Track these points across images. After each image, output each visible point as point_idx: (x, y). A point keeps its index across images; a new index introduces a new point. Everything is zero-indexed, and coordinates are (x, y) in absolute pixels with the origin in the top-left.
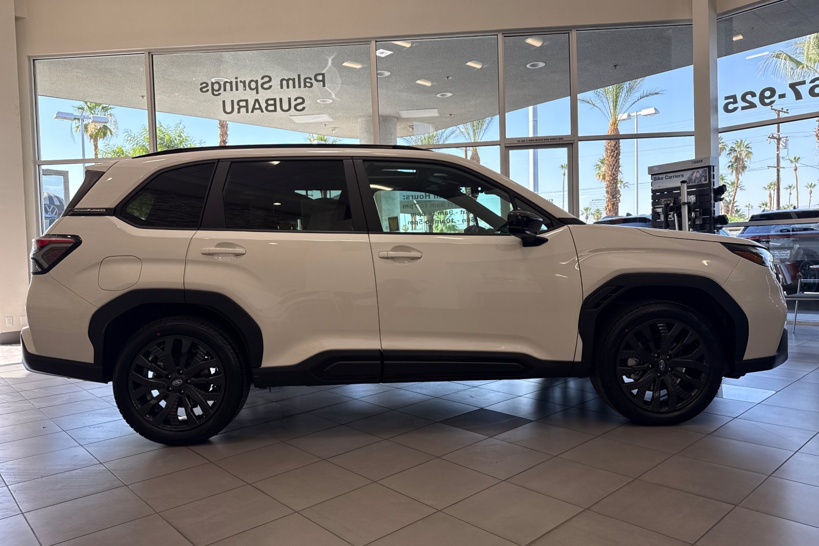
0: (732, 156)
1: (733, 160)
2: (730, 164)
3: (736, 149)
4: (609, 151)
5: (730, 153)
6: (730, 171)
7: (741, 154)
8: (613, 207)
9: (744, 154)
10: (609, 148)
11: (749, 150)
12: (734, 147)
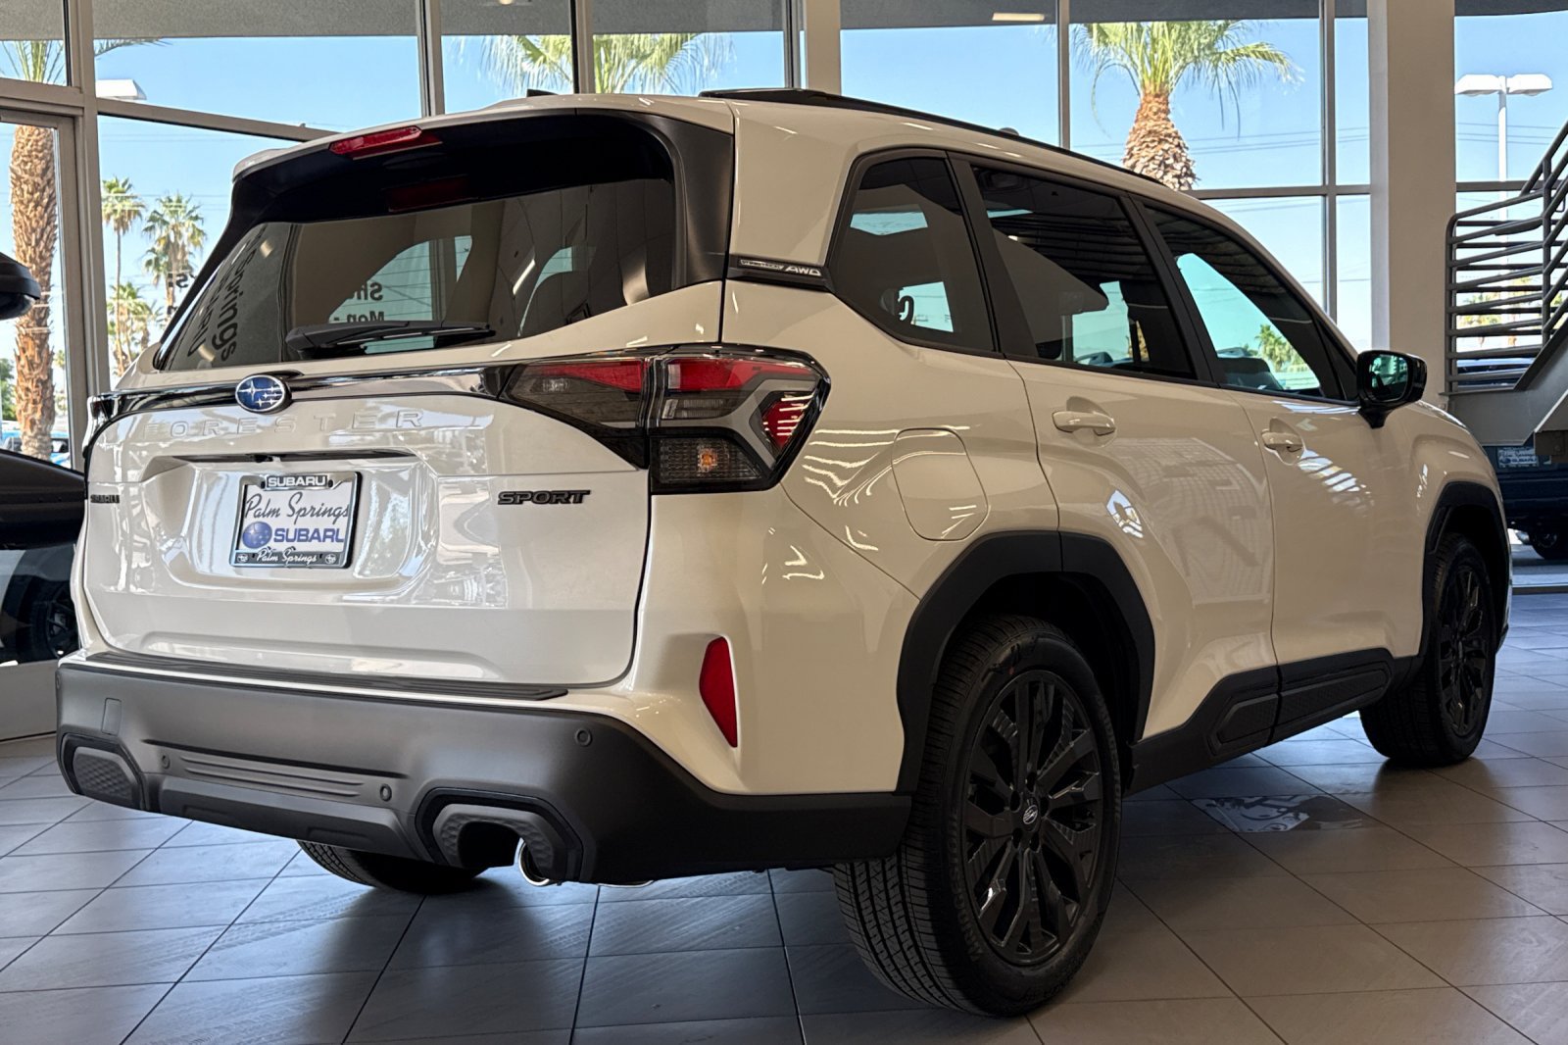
0: (157, 237)
1: (159, 248)
2: (152, 256)
3: (167, 218)
4: (25, 187)
5: (151, 228)
6: (152, 273)
7: (178, 234)
8: (40, 353)
9: (186, 235)
10: (26, 176)
11: (198, 224)
12: (161, 212)
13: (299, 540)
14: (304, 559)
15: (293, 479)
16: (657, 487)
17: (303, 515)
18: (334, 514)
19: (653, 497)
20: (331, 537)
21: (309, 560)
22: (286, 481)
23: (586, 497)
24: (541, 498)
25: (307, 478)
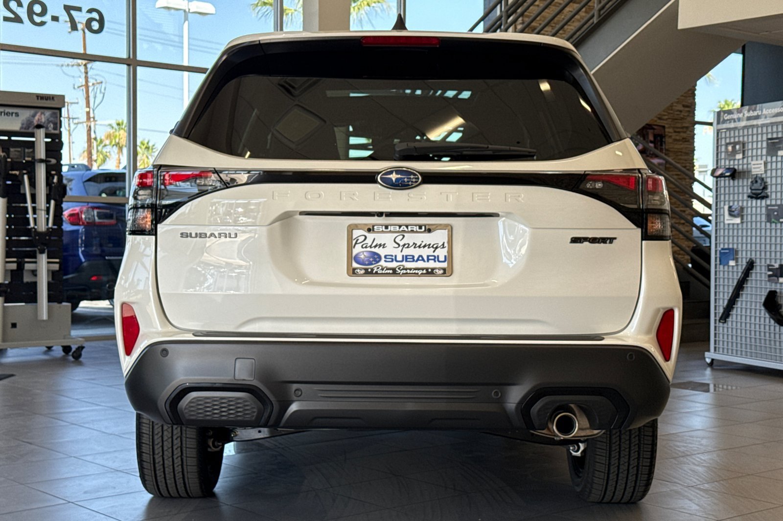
13: (406, 261)
14: (416, 271)
15: (398, 227)
16: (646, 237)
17: (408, 247)
18: (433, 247)
19: (644, 242)
20: (434, 260)
21: (420, 272)
22: (391, 228)
23: (614, 241)
24: (594, 240)
25: (409, 227)
